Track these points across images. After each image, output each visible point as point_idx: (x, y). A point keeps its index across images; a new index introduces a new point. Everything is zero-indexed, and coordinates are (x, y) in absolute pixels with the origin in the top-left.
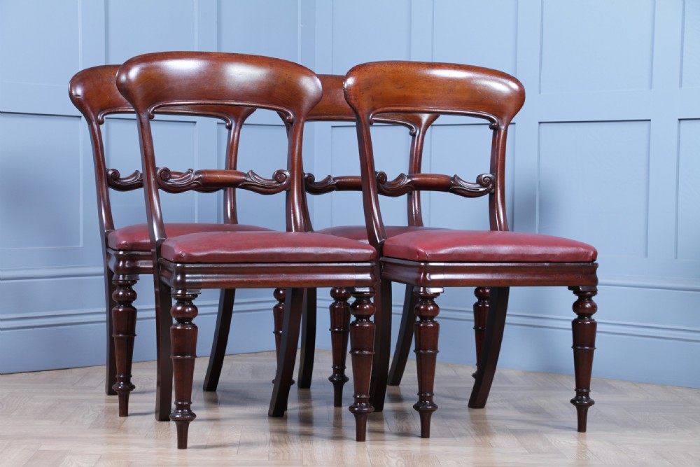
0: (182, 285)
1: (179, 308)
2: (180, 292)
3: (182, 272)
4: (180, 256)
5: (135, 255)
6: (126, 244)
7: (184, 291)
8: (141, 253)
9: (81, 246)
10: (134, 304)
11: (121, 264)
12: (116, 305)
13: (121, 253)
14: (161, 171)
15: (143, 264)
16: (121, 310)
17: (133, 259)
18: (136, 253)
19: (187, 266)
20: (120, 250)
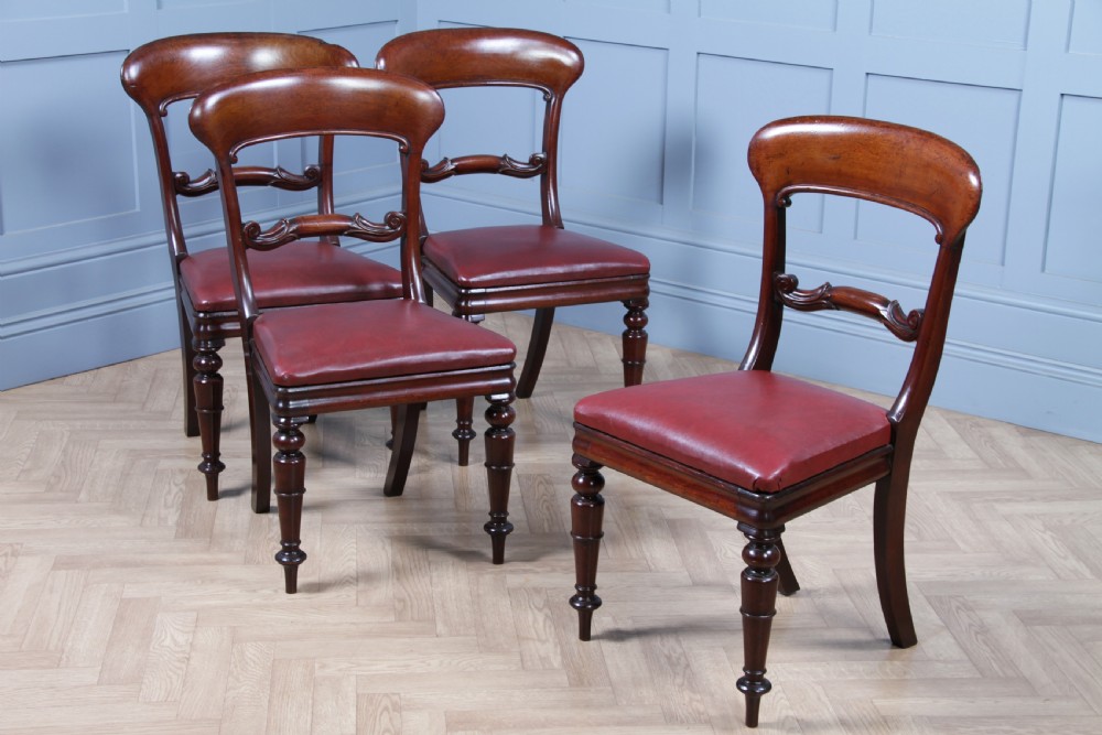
0: (286, 412)
1: (283, 438)
2: (283, 420)
3: (286, 398)
4: (281, 379)
5: (218, 317)
6: (206, 305)
7: (288, 418)
8: (225, 314)
9: (138, 209)
10: (220, 372)
11: (202, 328)
12: (197, 373)
13: (201, 315)
14: (250, 227)
15: (228, 326)
16: (204, 382)
17: (217, 322)
18: (220, 314)
19: (290, 391)
20: (200, 312)
